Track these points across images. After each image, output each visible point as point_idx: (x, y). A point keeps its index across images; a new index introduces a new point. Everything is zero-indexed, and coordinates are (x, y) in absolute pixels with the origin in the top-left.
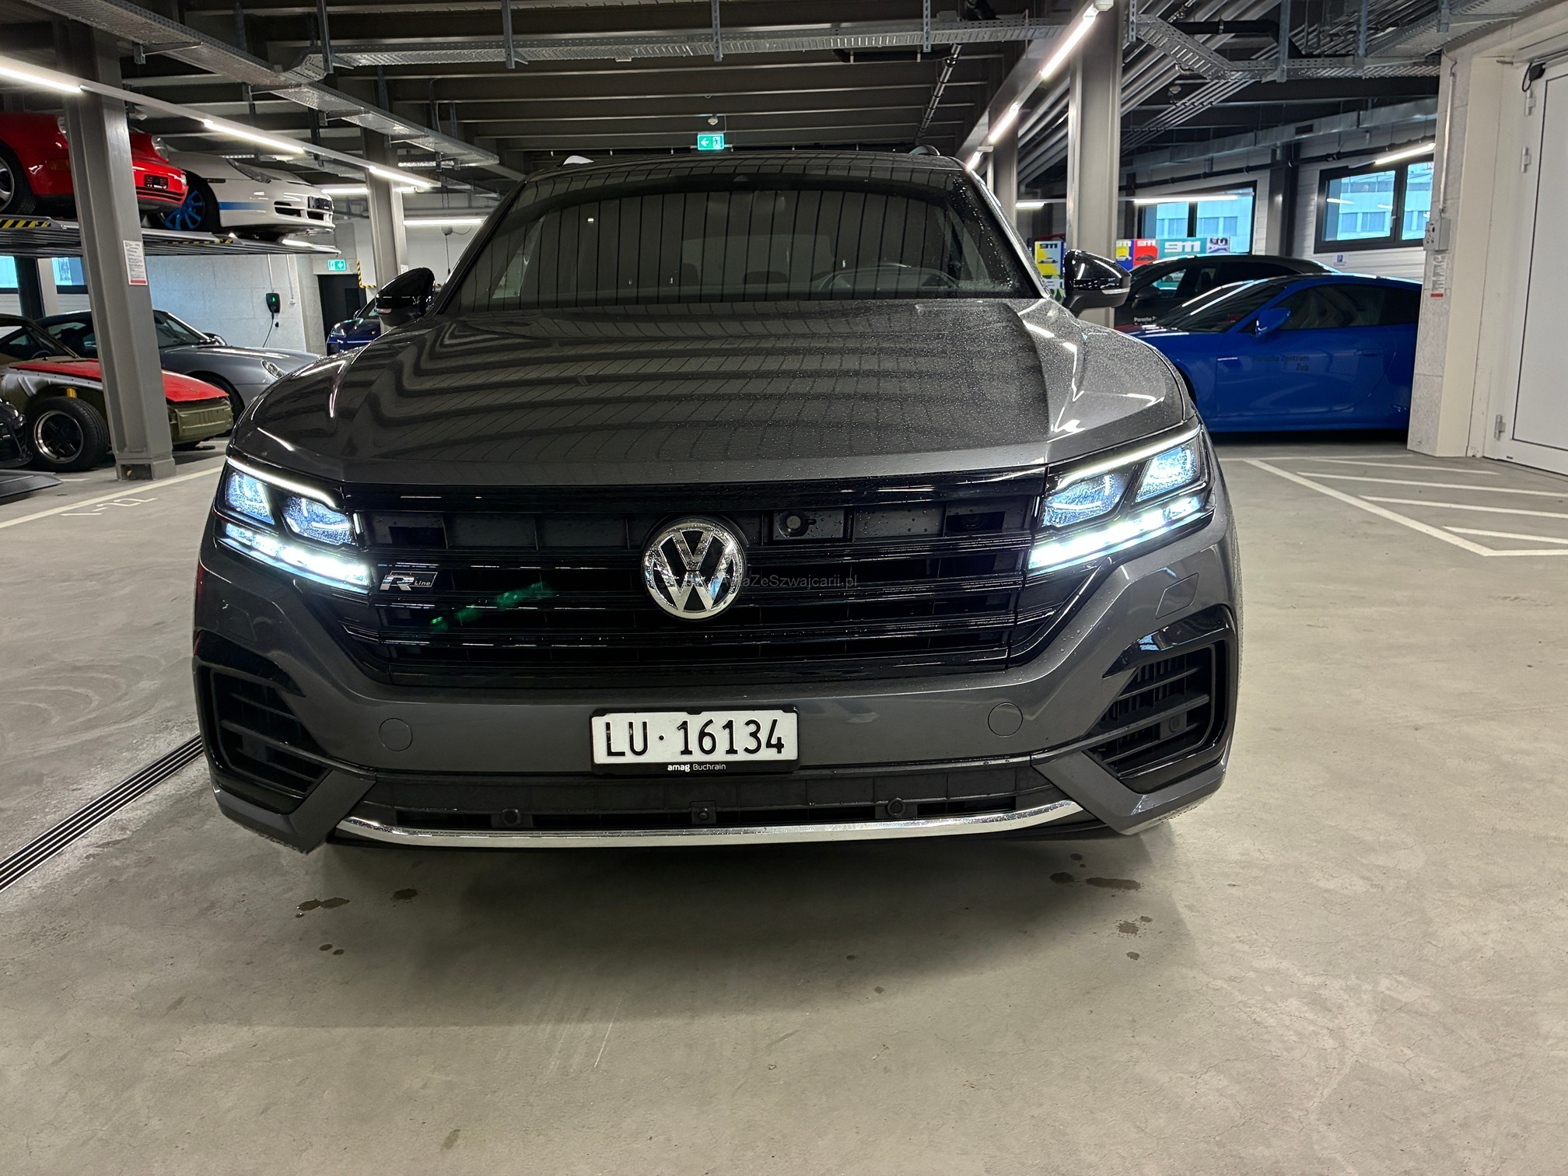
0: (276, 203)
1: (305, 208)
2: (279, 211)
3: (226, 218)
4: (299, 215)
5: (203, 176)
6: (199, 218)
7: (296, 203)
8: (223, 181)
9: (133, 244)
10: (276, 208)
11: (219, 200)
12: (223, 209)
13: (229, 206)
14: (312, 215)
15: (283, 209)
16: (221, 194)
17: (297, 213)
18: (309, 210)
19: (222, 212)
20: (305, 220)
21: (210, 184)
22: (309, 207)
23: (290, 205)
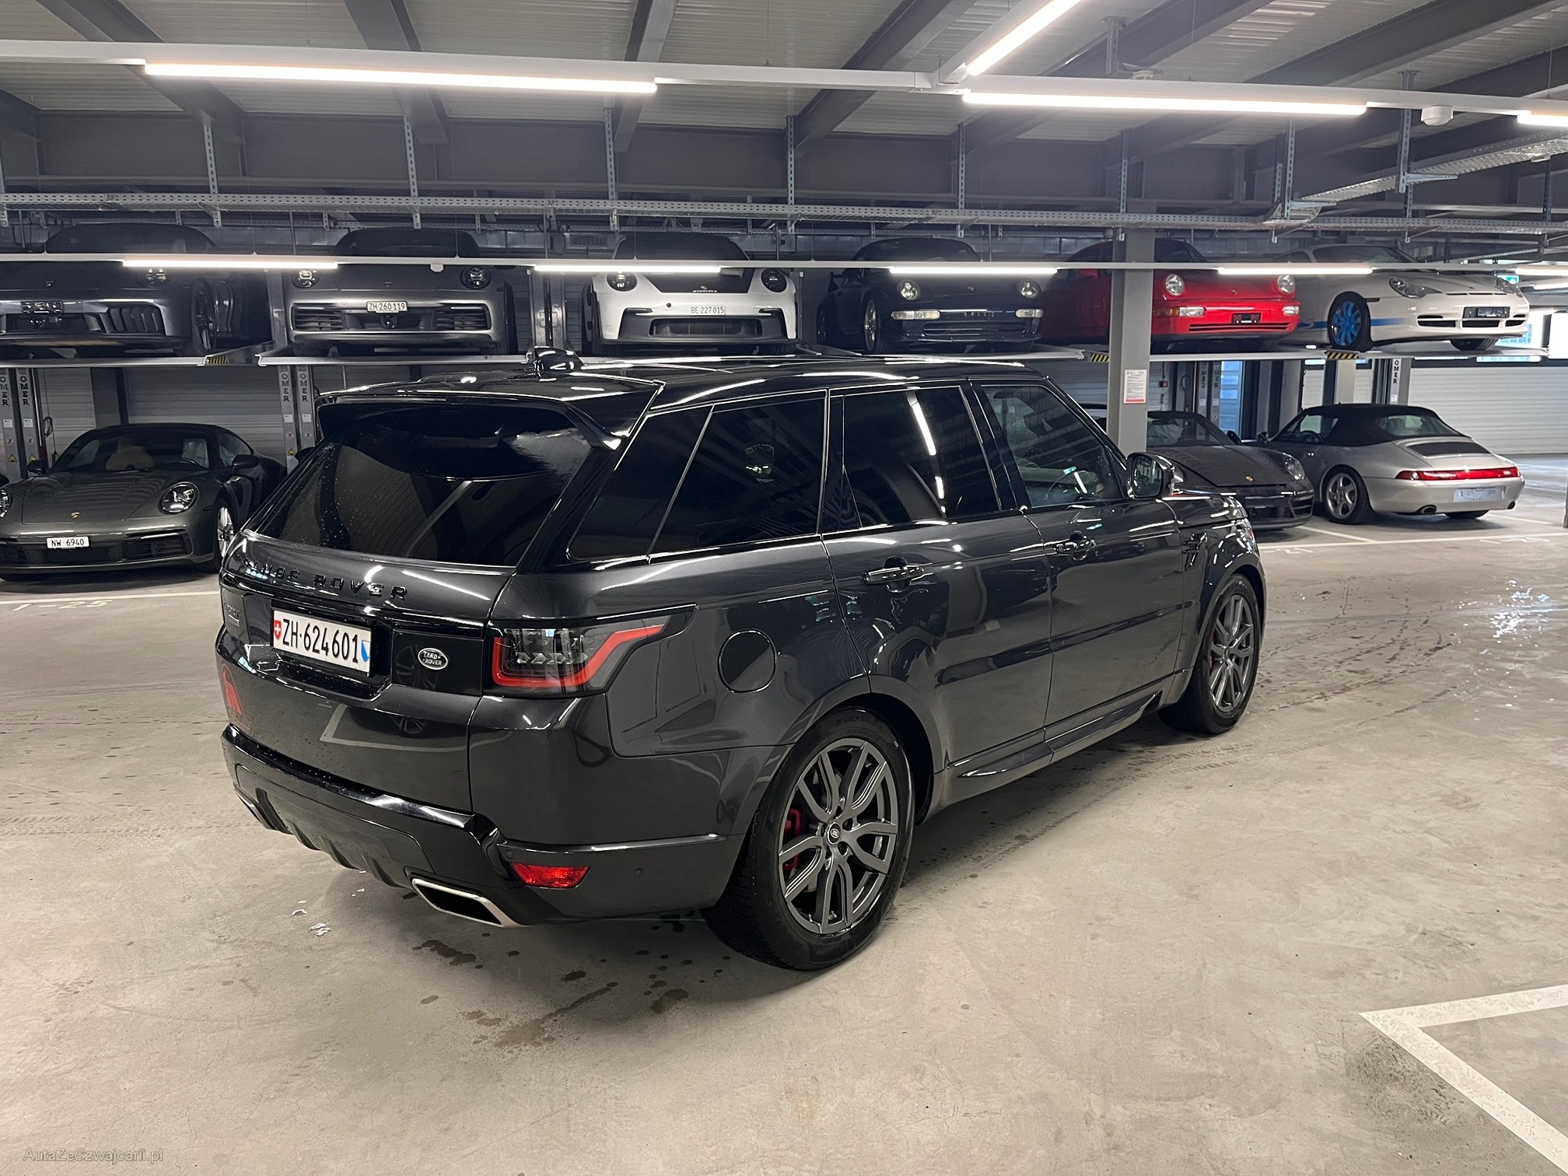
0: (1419, 317)
1: (1459, 318)
2: (1421, 323)
3: (1376, 334)
4: (1454, 326)
5: (1364, 297)
6: (1355, 335)
7: (1448, 315)
8: (1377, 300)
9: (1136, 372)
10: (1419, 322)
11: (1372, 318)
12: (1374, 325)
13: (1379, 322)
14: (1466, 324)
15: (1428, 321)
16: (1375, 312)
17: (1452, 324)
18: (1465, 320)
19: (1372, 328)
20: (1460, 330)
21: (1368, 303)
22: (1463, 317)
23: (1442, 317)
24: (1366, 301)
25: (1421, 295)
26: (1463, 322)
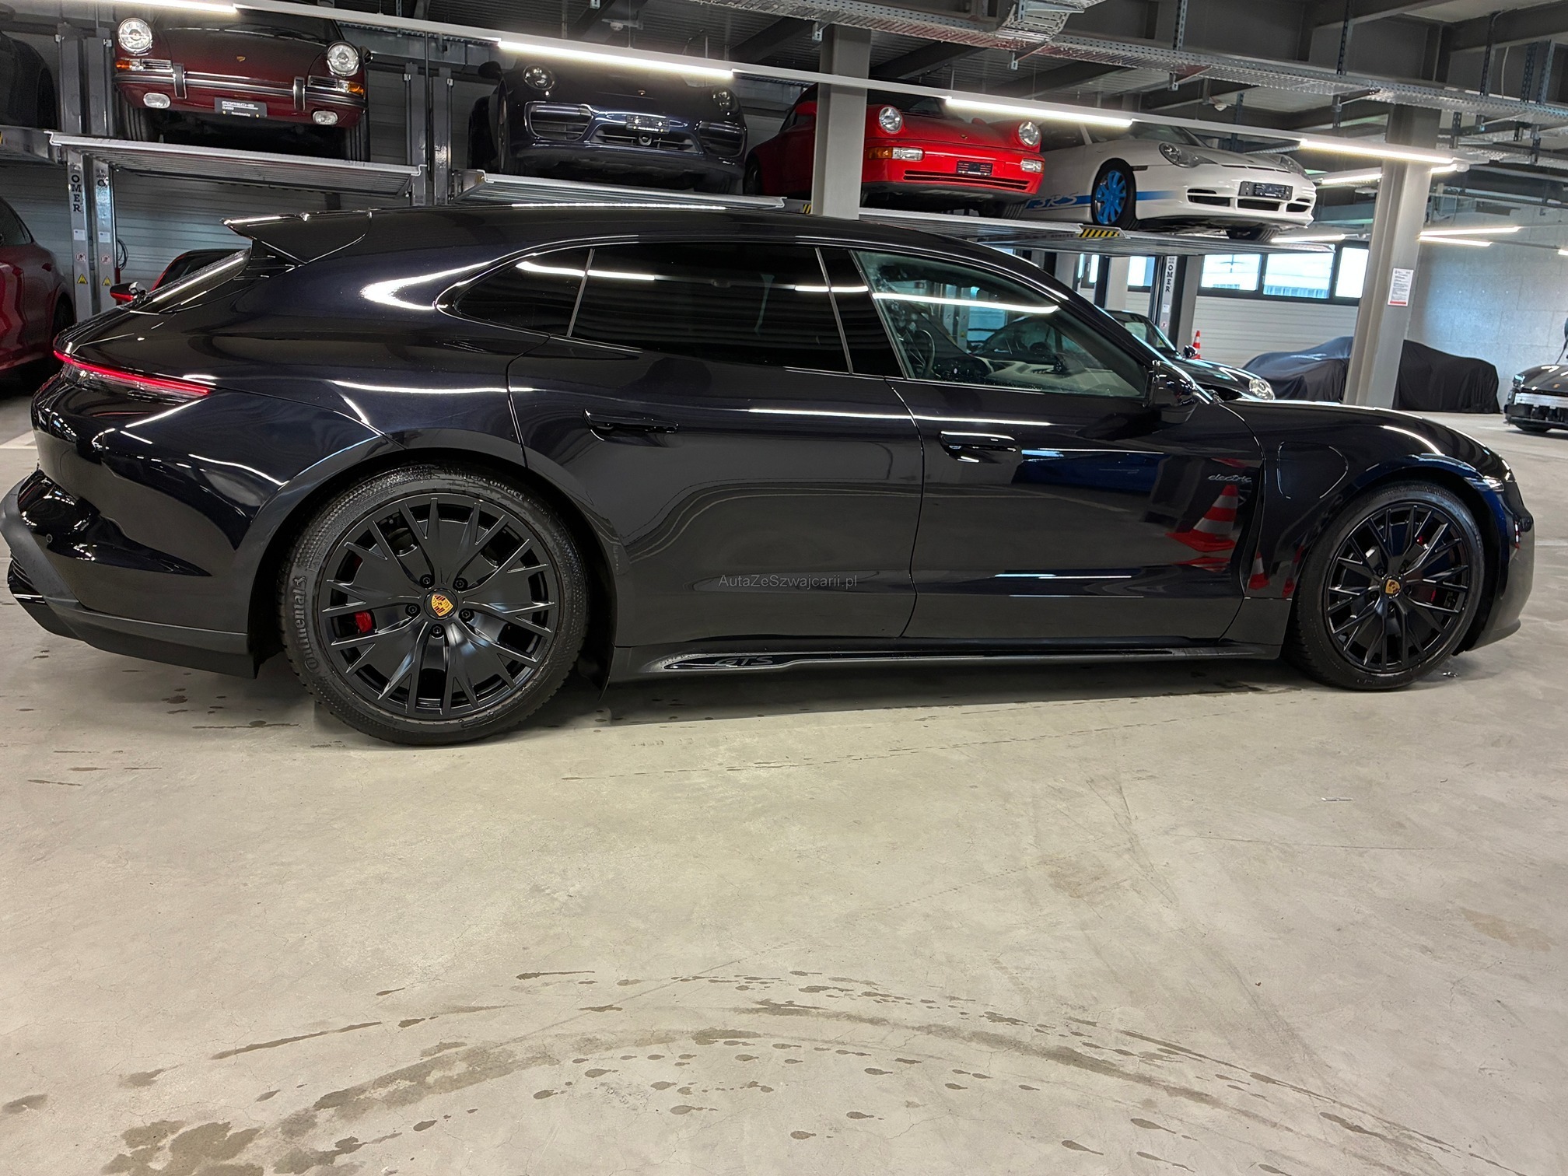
0: (1190, 191)
1: (1234, 195)
2: (1191, 199)
3: (1142, 210)
4: (1229, 205)
5: (1131, 165)
6: (1119, 211)
7: (1222, 190)
8: (1144, 168)
10: (1189, 196)
11: (1138, 190)
12: (1139, 199)
13: (1146, 196)
14: (1242, 204)
15: (1199, 196)
16: (1141, 183)
17: (1225, 202)
18: (1242, 198)
19: (1138, 202)
20: (1234, 211)
21: (1135, 172)
22: (1239, 195)
23: (1215, 193)
24: (1132, 169)
25: (1194, 165)
26: (1239, 201)
